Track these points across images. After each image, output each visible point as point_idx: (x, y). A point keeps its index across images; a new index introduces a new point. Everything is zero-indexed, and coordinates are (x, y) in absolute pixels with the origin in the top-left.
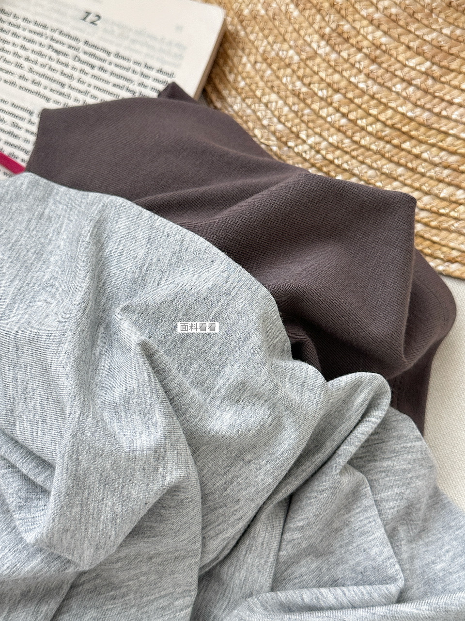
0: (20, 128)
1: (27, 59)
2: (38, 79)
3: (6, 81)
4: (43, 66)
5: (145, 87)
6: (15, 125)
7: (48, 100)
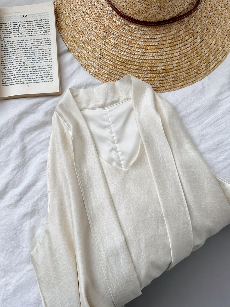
0: (23, 44)
1: (16, 30)
2: (21, 33)
3: (14, 37)
4: (20, 30)
7: (26, 36)
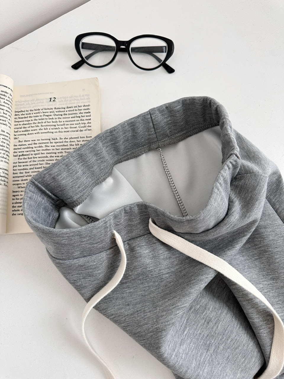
0: (49, 146)
1: (39, 123)
2: (45, 127)
3: (35, 133)
4: (45, 122)
5: (82, 113)
6: (46, 146)
7: (53, 133)
